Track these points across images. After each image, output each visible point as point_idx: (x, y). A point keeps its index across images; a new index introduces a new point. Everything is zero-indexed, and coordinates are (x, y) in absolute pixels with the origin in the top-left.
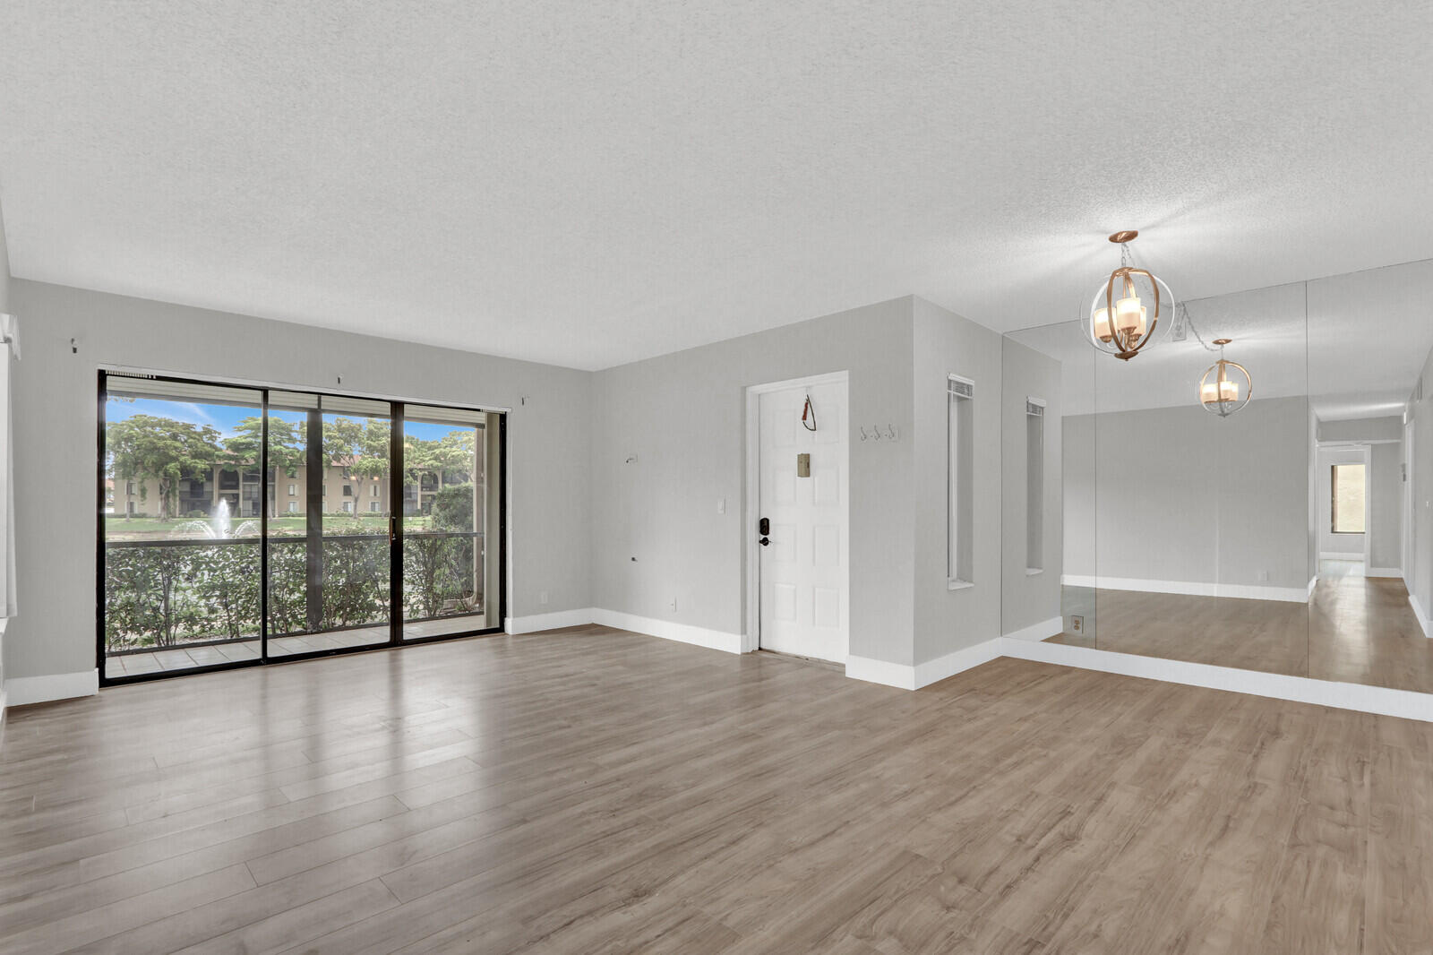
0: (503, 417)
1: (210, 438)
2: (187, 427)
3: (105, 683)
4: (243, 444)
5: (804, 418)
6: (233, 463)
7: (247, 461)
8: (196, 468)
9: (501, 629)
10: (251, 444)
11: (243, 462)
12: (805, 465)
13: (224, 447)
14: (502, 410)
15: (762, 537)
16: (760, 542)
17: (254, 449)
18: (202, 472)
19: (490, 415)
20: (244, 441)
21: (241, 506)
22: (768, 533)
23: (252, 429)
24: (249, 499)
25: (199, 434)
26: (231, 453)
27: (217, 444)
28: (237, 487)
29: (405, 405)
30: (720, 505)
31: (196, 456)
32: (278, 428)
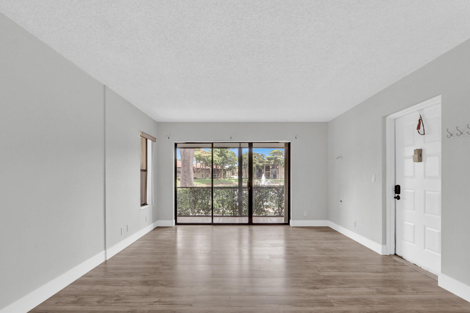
0: (289, 144)
1: (263, 157)
2: (258, 154)
3: (177, 224)
4: (270, 158)
5: (419, 128)
6: (268, 163)
7: (272, 163)
8: (259, 165)
9: (288, 224)
10: (272, 158)
11: (271, 163)
12: (419, 155)
13: (266, 159)
14: (288, 141)
15: (397, 195)
16: (395, 198)
17: (273, 159)
18: (261, 167)
19: (286, 143)
20: (271, 157)
21: (270, 176)
22: (399, 193)
23: (273, 154)
24: (272, 174)
25: (260, 156)
26: (268, 161)
27: (265, 158)
28: (269, 171)
29: (253, 143)
30: (373, 178)
31: (259, 162)
32: (279, 153)
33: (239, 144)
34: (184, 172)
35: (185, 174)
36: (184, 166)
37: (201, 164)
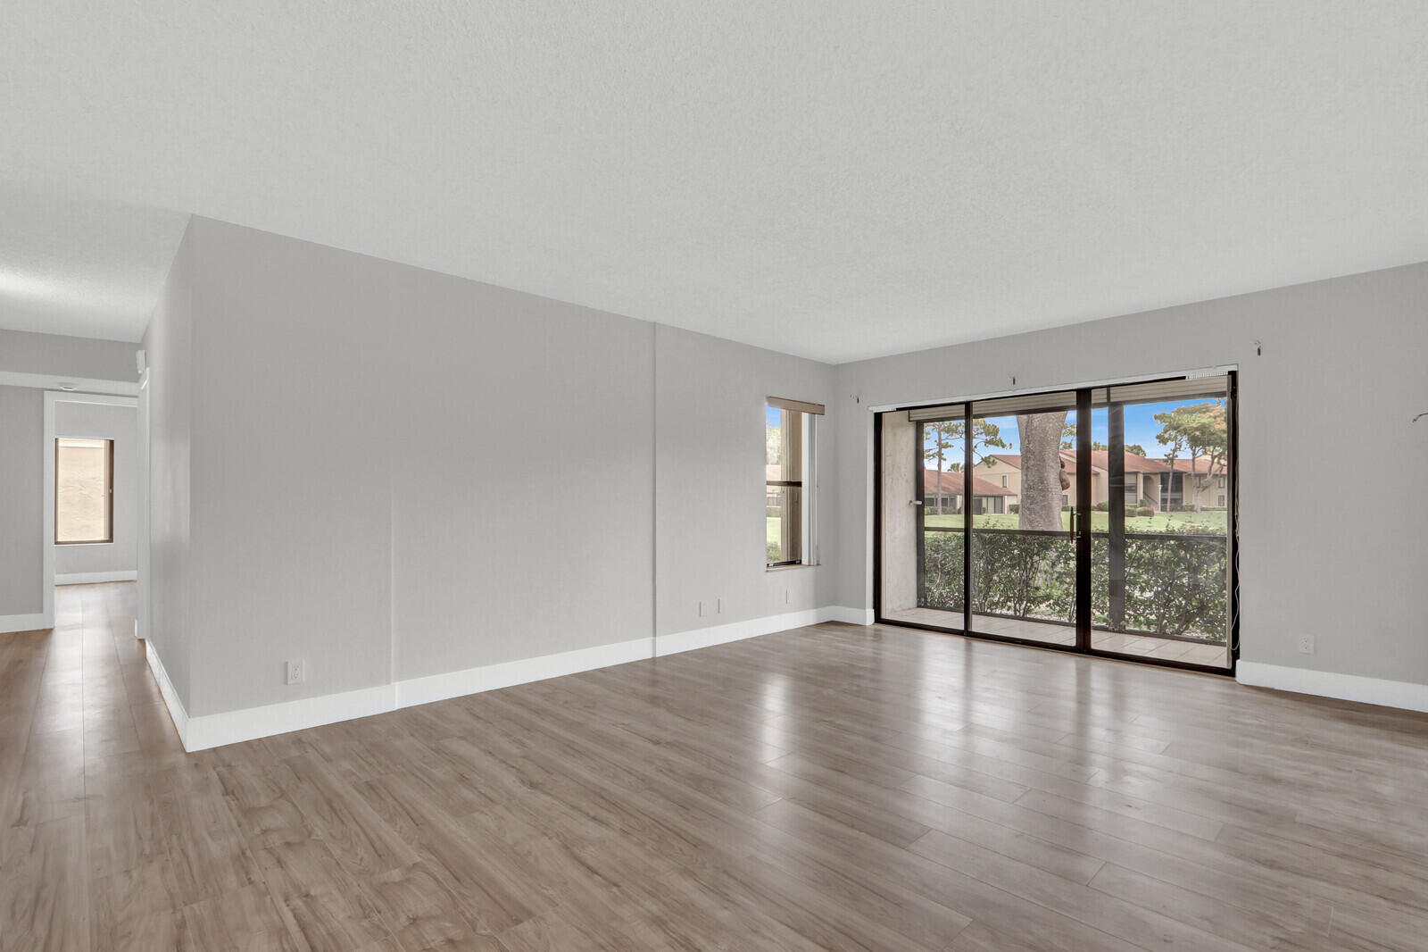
0: (1234, 375)
3: (879, 620)
9: (1230, 673)
14: (1230, 368)
33: (1105, 390)
34: (1026, 486)
35: (1032, 493)
36: (1028, 468)
37: (1213, 458)
